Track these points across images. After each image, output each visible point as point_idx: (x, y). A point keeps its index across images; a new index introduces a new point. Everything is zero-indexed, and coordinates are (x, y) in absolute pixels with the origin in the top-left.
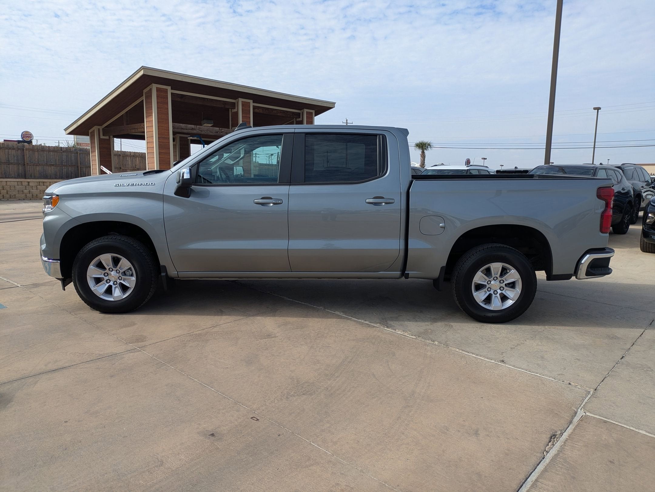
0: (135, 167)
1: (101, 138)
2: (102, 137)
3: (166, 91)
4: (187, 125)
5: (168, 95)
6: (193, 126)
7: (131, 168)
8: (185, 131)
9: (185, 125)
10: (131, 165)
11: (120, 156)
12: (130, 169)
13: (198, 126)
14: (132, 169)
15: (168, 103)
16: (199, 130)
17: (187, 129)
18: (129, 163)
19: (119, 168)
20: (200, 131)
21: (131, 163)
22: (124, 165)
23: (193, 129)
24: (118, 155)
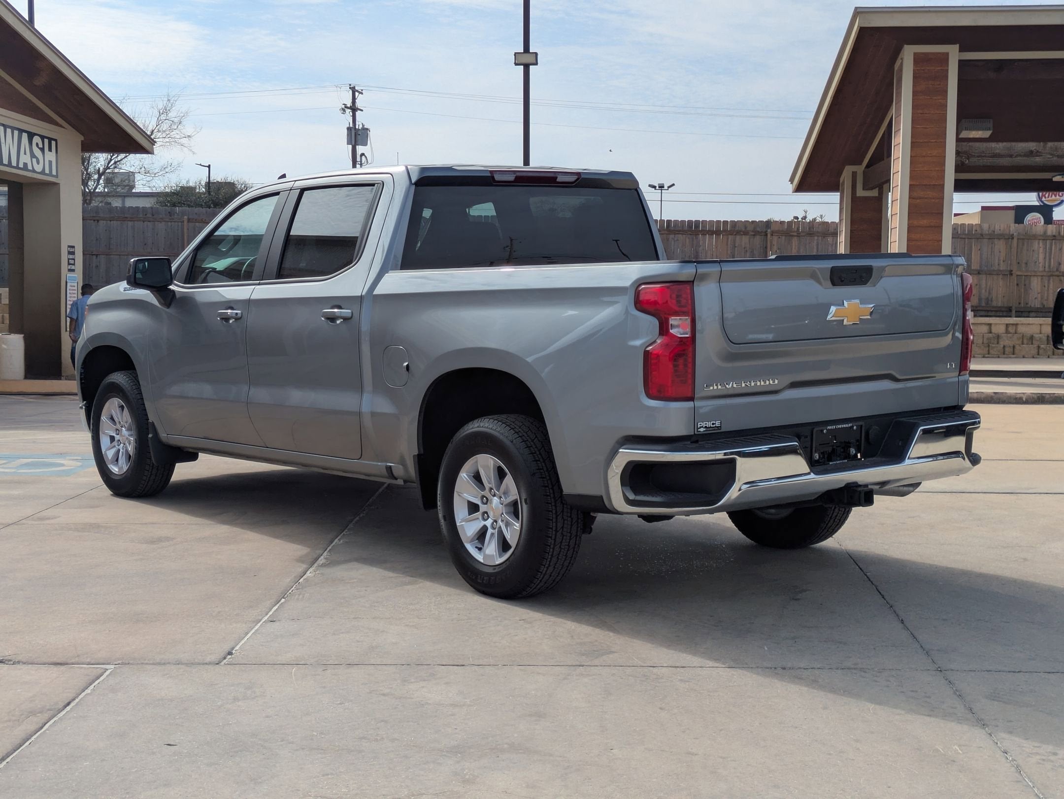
0: (1057, 270)
1: (858, 195)
2: (861, 193)
3: (944, 59)
4: (1013, 144)
5: (947, 70)
6: (1032, 146)
7: (1044, 271)
8: (1005, 161)
9: (1005, 144)
10: (1045, 263)
11: (1013, 238)
12: (1039, 274)
13: (1050, 144)
14: (1045, 274)
15: (946, 92)
16: (1052, 155)
17: (1011, 156)
18: (1038, 258)
19: (1008, 273)
20: (1055, 158)
21: (1045, 258)
22: (1023, 265)
23: (1031, 153)
24: (1007, 237)
